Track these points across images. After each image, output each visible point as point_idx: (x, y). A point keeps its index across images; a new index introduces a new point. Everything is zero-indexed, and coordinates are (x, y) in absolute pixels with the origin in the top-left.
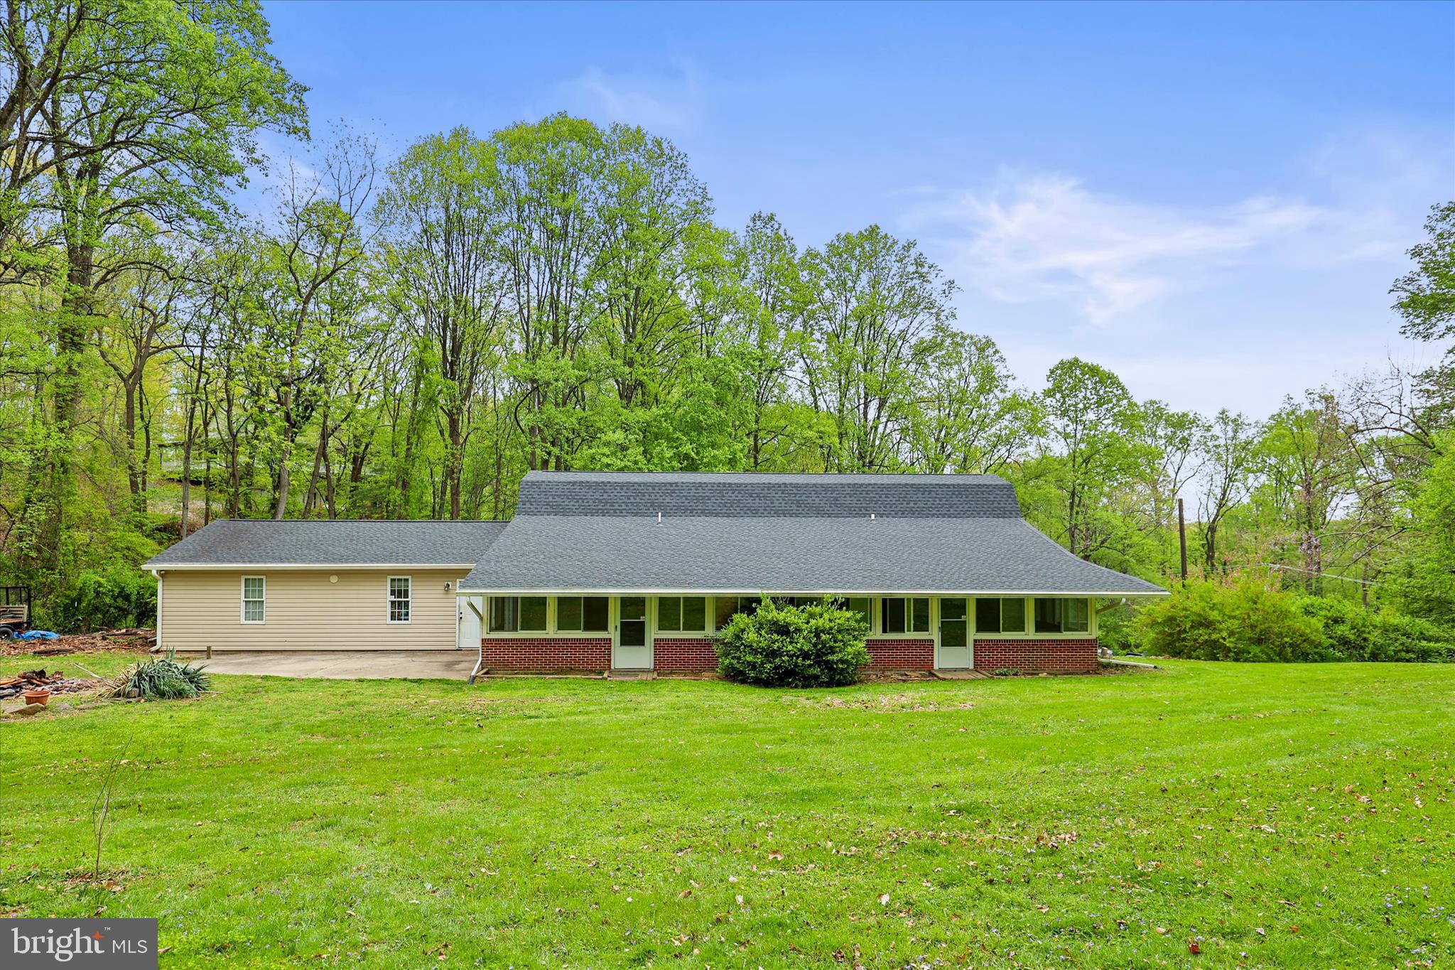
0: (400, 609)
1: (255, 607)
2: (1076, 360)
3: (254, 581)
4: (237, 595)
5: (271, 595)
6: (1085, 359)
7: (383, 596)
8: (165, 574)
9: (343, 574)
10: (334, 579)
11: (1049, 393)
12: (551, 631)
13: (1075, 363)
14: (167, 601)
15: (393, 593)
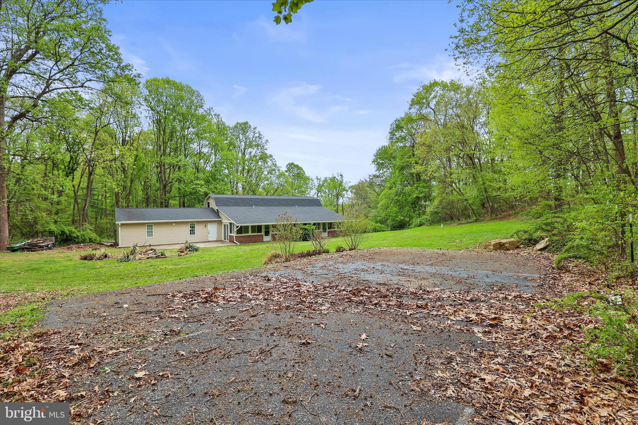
0: (192, 232)
1: (150, 233)
2: (293, 163)
3: (150, 226)
4: (145, 230)
5: (155, 229)
6: (296, 163)
7: (188, 228)
8: (122, 224)
9: (177, 223)
10: (174, 224)
11: (286, 172)
12: (250, 234)
13: (292, 164)
14: (121, 232)
15: (191, 227)
